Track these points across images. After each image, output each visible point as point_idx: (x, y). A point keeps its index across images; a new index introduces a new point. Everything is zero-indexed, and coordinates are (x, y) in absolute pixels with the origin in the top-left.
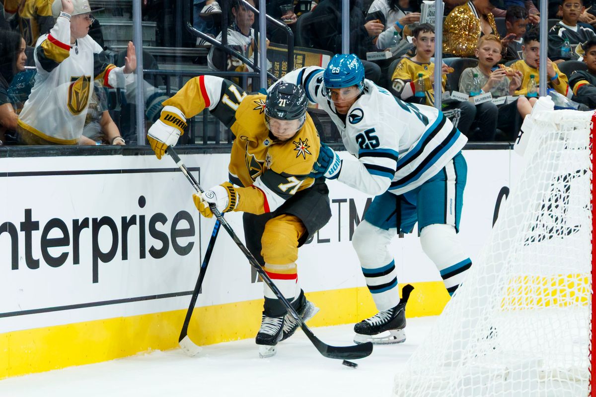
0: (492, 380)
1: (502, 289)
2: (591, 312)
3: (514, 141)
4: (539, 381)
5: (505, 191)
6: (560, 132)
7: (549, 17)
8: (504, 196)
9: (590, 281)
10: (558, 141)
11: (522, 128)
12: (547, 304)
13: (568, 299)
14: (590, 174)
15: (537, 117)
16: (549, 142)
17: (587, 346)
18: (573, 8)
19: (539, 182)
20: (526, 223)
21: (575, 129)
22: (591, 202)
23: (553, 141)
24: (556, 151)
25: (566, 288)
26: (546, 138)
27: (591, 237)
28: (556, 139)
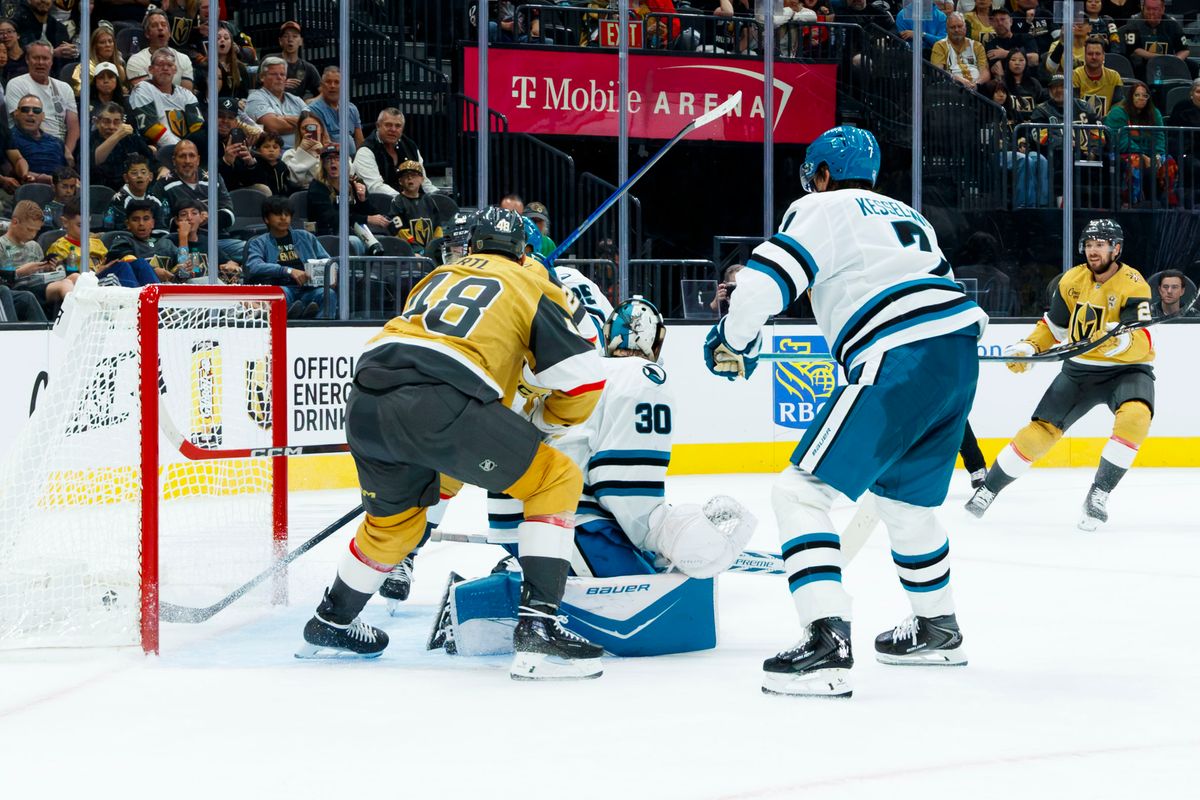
0: (30, 587)
1: (40, 486)
2: (141, 509)
3: (54, 321)
4: (84, 586)
5: (43, 377)
6: (104, 311)
7: (91, 183)
8: (43, 381)
9: (139, 474)
10: (102, 321)
11: (62, 307)
12: (91, 501)
13: (113, 495)
14: (138, 359)
15: (78, 294)
16: (92, 322)
17: (137, 548)
18: (140, 175)
19: (82, 367)
20: (68, 413)
21: (121, 307)
22: (141, 388)
23: (96, 322)
24: (100, 333)
25: (113, 483)
26: (89, 318)
27: (140, 427)
28: (99, 319)
